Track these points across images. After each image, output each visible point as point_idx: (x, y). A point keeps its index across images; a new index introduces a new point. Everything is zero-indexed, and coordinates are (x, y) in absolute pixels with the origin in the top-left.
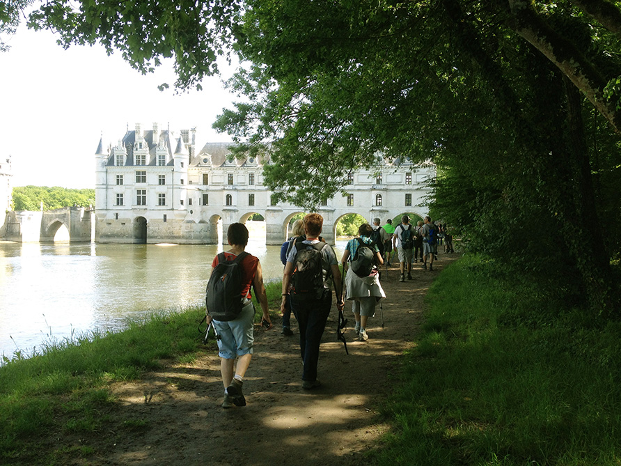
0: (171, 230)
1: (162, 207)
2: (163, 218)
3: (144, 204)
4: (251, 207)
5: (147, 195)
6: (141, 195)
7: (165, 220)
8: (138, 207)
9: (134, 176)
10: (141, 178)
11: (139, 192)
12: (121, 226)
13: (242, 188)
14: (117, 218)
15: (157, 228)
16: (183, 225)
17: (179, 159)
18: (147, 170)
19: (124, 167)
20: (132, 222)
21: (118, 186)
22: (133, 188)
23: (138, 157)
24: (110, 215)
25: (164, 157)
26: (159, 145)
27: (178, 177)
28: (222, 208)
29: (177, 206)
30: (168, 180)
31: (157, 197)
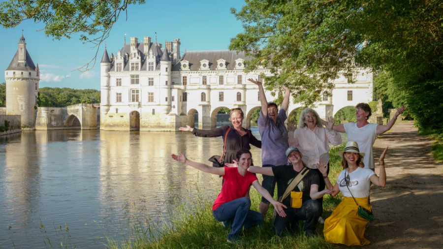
0: (159, 121)
1: (151, 103)
2: (152, 112)
3: (137, 101)
4: (221, 102)
5: (140, 94)
6: (135, 94)
8: (133, 103)
9: (129, 79)
10: (135, 80)
11: (133, 91)
12: (121, 118)
13: (213, 87)
14: (117, 112)
15: (148, 119)
16: (168, 117)
17: (164, 65)
18: (140, 73)
19: (122, 72)
20: (128, 115)
21: (118, 87)
22: (129, 88)
23: (133, 64)
24: (112, 110)
25: (153, 63)
26: (149, 54)
27: (164, 79)
28: (198, 103)
29: (163, 102)
30: (156, 81)
31: (147, 95)
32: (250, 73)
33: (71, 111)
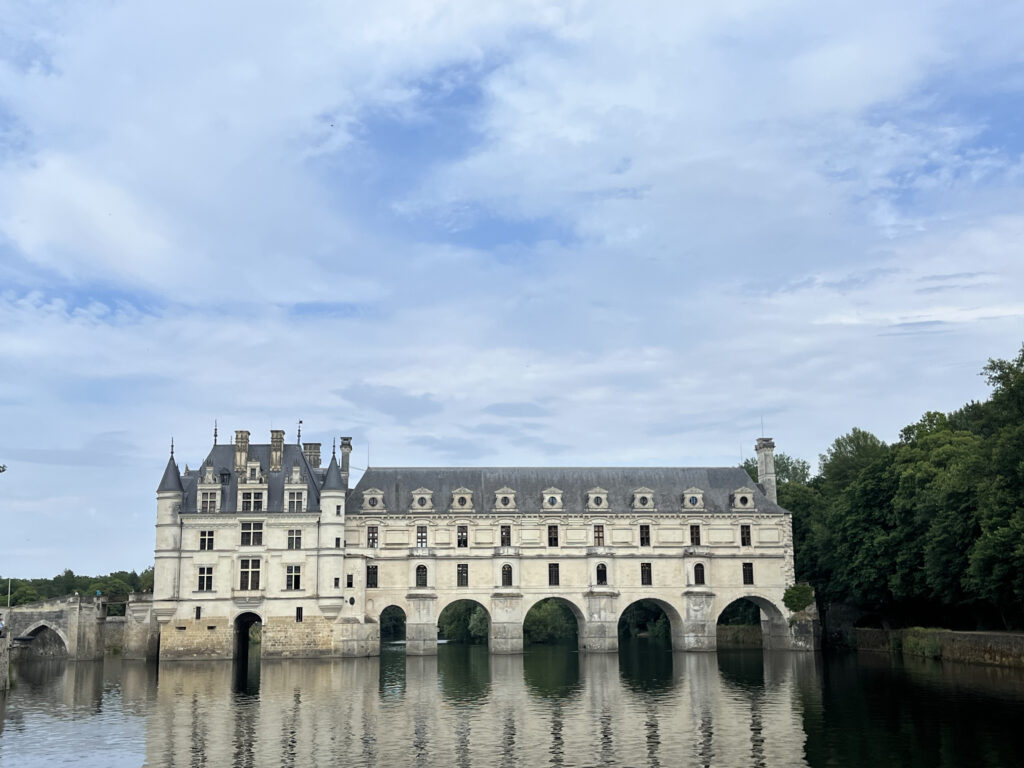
0: (313, 637)
1: (293, 593)
2: (295, 614)
3: (256, 586)
4: (463, 589)
5: (261, 569)
6: (250, 570)
7: (299, 618)
8: (243, 594)
9: (237, 533)
10: (251, 535)
11: (245, 564)
12: (208, 632)
13: (445, 553)
14: (198, 617)
15: (283, 634)
16: (337, 627)
17: (331, 502)
18: (266, 520)
19: (218, 516)
20: (231, 623)
21: (201, 553)
22: (235, 556)
23: (247, 496)
24: (186, 612)
25: (300, 495)
26: (290, 473)
27: (329, 535)
28: (406, 594)
29: (328, 590)
30: (308, 539)
31: (284, 573)
32: (530, 521)
33: (41, 616)
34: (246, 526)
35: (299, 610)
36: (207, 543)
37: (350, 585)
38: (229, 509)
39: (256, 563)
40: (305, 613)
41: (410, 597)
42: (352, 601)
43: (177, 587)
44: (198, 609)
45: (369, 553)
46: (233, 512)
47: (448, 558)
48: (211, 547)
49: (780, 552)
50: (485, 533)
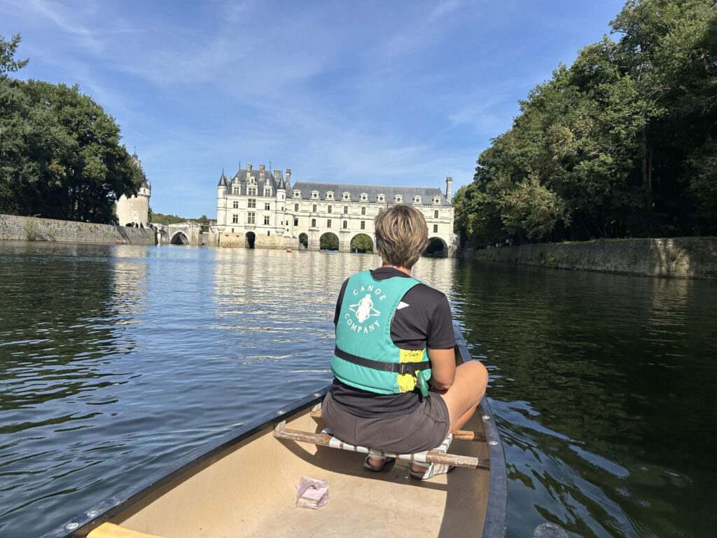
1: (266, 226)
2: (267, 233)
4: (329, 229)
6: (251, 216)
7: (269, 235)
8: (249, 225)
10: (252, 204)
11: (249, 214)
13: (322, 215)
15: (262, 240)
16: (282, 239)
17: (281, 193)
18: (257, 198)
19: (240, 196)
20: (245, 235)
21: (234, 209)
22: (246, 211)
23: (250, 189)
24: (228, 230)
25: (269, 190)
26: (266, 181)
27: (280, 206)
28: (308, 229)
29: (279, 225)
30: (272, 207)
31: (264, 219)
32: (355, 205)
33: (179, 228)
34: (250, 200)
35: (269, 232)
36: (236, 206)
37: (287, 224)
38: (244, 193)
39: (254, 214)
40: (271, 233)
41: (310, 230)
42: (288, 230)
43: (225, 221)
44: (233, 229)
45: (295, 213)
46: (245, 194)
47: (324, 217)
48: (237, 207)
49: (448, 221)
50: (338, 208)
